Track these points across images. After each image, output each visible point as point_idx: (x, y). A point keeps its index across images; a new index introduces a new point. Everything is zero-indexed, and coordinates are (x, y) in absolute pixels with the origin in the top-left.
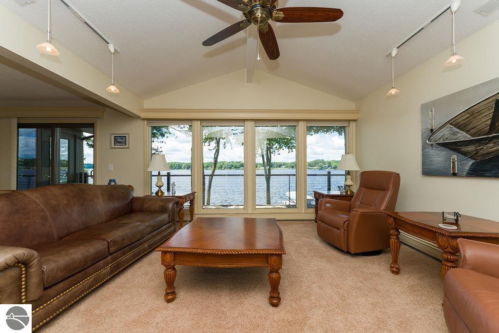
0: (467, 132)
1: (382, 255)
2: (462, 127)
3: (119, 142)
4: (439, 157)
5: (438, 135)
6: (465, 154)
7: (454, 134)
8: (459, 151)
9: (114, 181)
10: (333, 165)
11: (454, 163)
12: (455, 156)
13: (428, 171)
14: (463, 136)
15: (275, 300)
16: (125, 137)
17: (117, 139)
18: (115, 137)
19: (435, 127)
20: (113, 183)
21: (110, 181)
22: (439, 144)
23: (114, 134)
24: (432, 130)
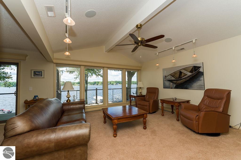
0: (174, 78)
1: (156, 112)
2: (173, 76)
3: (37, 74)
4: (167, 83)
5: (167, 78)
6: (174, 83)
7: (171, 78)
8: (172, 82)
9: (37, 96)
10: (112, 83)
11: (171, 85)
12: (171, 84)
13: (165, 87)
14: (173, 79)
15: (145, 128)
16: (42, 72)
17: (36, 73)
18: (34, 72)
19: (167, 76)
20: (37, 98)
21: (35, 96)
22: (167, 80)
23: (33, 70)
24: (166, 76)
